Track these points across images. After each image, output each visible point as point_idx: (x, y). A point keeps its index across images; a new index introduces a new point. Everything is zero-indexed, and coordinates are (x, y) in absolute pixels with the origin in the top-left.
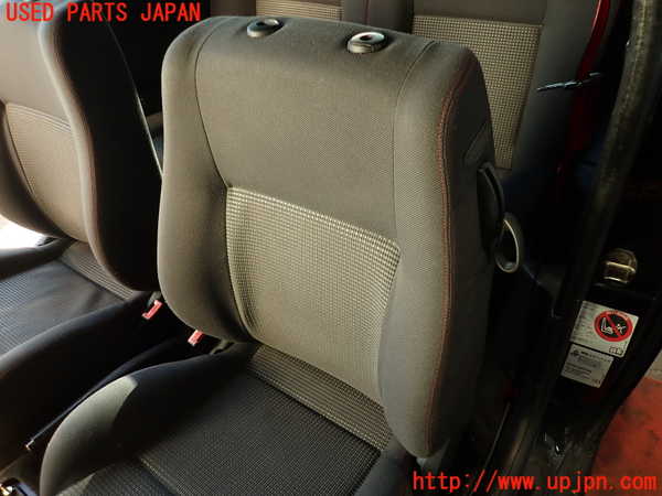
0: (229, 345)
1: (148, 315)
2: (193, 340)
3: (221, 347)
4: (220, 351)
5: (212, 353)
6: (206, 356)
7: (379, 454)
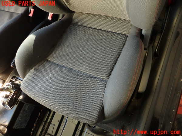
0: (63, 16)
1: (31, 15)
2: (49, 18)
3: (60, 18)
4: (60, 19)
5: (58, 20)
6: (56, 22)
7: (127, 36)
